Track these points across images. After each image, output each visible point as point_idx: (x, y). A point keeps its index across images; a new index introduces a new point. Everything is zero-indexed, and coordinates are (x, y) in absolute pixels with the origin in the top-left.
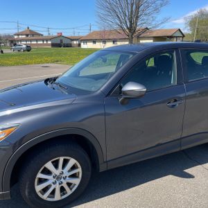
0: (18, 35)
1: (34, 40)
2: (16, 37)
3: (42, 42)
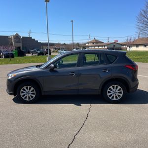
0: (88, 43)
1: (100, 46)
3: (101, 47)
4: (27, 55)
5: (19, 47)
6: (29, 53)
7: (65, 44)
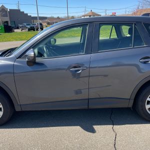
0: (84, 16)
4: (15, 30)
5: (7, 22)
6: (18, 28)
7: (58, 18)
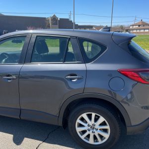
2: (131, 27)
